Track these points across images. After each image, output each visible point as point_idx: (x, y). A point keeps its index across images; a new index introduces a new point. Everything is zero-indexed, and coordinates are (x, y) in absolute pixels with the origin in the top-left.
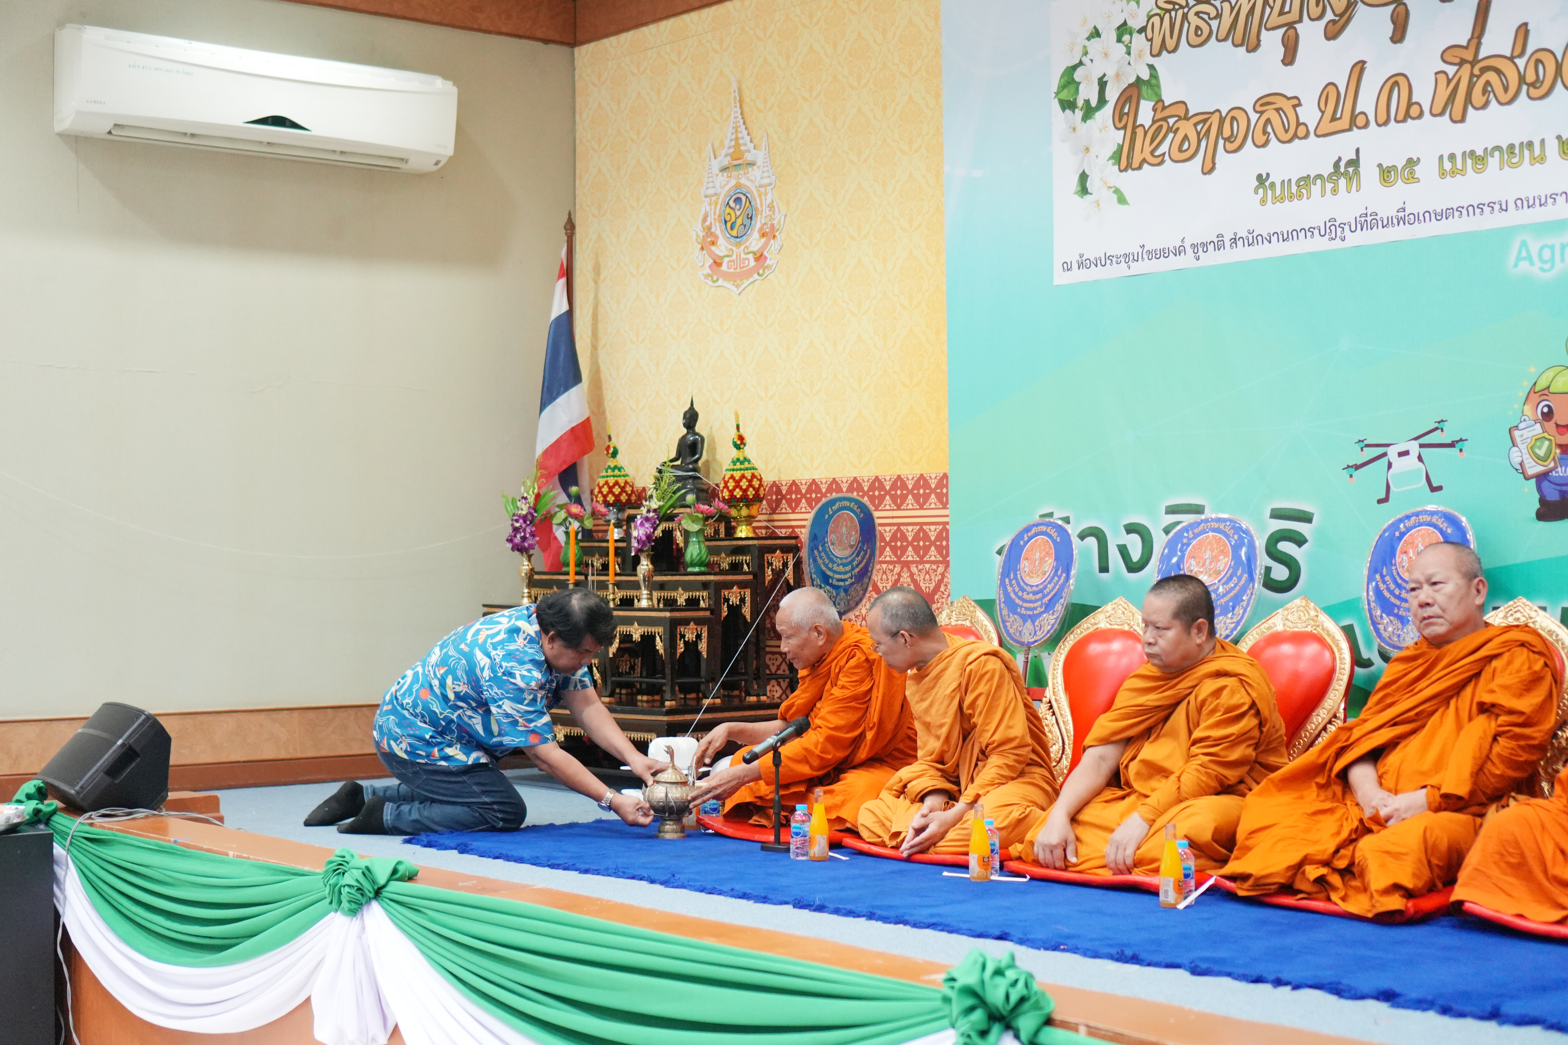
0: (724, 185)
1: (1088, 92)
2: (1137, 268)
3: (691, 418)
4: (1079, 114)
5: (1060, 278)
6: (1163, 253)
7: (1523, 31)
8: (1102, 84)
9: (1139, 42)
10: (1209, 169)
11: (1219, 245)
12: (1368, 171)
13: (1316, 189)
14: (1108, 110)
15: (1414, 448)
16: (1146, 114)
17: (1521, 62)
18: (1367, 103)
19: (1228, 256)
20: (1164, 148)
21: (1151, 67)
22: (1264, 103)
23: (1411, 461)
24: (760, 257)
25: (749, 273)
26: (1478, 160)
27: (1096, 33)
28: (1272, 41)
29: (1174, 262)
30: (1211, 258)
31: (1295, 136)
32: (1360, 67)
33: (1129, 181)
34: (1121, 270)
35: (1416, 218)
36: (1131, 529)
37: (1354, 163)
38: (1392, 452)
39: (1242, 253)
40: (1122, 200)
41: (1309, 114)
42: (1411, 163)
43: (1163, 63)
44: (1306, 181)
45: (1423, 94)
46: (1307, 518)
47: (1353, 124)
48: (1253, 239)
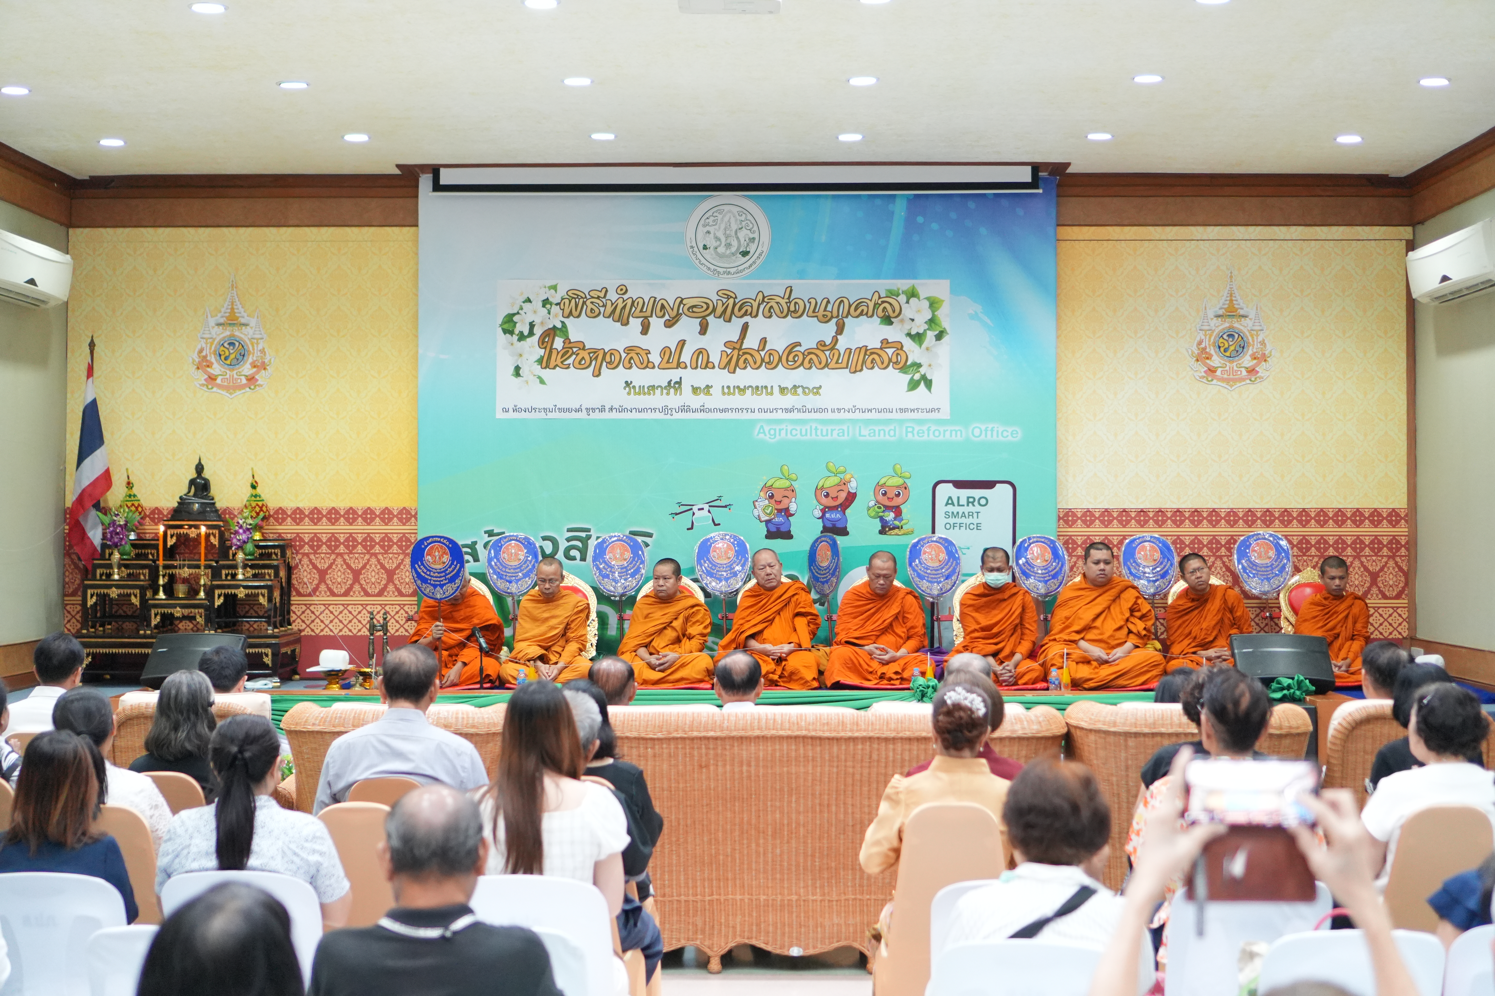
0: (221, 334)
1: (522, 327)
2: (550, 415)
3: (200, 468)
4: (515, 337)
5: (500, 415)
6: (569, 410)
7: (764, 341)
8: (532, 325)
9: (555, 309)
10: (597, 374)
11: (602, 409)
12: (686, 387)
13: (659, 391)
14: (535, 339)
15: (706, 507)
16: (558, 343)
17: (763, 353)
18: (686, 357)
19: (606, 415)
20: (570, 361)
21: (563, 322)
22: (629, 350)
23: (705, 513)
24: (251, 379)
25: (242, 387)
26: (742, 390)
27: (529, 300)
28: (635, 324)
29: (574, 415)
30: (597, 415)
31: (647, 367)
32: (682, 343)
33: (546, 374)
34: (542, 415)
35: (710, 410)
36: (544, 538)
37: (679, 383)
38: (695, 509)
39: (614, 415)
40: (542, 382)
41: (655, 358)
42: (708, 387)
43: (570, 322)
44: (652, 388)
45: (715, 358)
46: (650, 535)
47: (678, 366)
48: (621, 410)
